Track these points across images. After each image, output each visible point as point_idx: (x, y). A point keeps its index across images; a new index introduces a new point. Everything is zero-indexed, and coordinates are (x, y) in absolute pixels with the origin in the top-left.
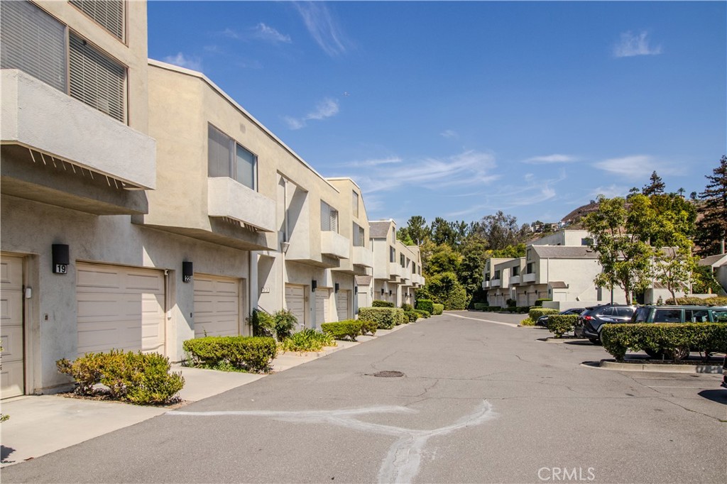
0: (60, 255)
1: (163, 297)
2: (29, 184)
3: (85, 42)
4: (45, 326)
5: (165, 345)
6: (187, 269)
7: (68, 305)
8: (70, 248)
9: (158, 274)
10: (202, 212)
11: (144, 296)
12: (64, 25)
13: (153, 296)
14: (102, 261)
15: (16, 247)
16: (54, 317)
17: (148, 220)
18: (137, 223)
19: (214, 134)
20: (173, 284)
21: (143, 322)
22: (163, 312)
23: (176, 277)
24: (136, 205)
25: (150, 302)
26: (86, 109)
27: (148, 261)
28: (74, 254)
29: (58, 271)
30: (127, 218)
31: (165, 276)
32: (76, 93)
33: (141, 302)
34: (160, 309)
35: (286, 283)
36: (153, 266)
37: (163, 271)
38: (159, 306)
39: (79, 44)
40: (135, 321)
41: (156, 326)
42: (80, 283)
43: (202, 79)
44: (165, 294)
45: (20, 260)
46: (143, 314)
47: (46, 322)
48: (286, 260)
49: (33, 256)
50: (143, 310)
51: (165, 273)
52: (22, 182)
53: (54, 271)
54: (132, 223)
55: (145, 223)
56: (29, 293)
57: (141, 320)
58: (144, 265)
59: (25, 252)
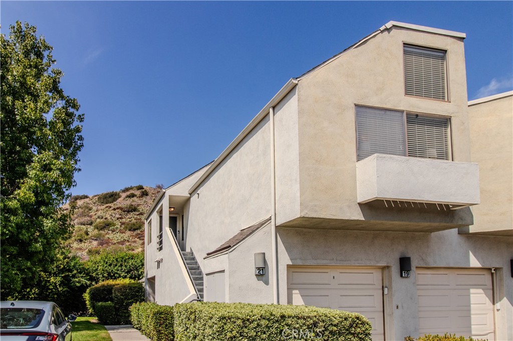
0: (405, 265)
1: (491, 292)
2: (384, 222)
3: (417, 116)
4: (397, 313)
5: (495, 332)
7: (411, 299)
8: (411, 259)
9: (485, 272)
11: (472, 291)
12: (402, 112)
13: (481, 291)
14: (435, 266)
15: (378, 262)
16: (402, 307)
17: (472, 229)
18: (464, 233)
20: (501, 280)
21: (472, 312)
22: (492, 304)
23: (504, 275)
24: (461, 219)
25: (478, 298)
26: (419, 161)
27: (474, 262)
28: (414, 263)
29: (404, 276)
30: (456, 230)
31: (492, 274)
32: (412, 153)
33: (469, 296)
34: (488, 302)
36: (479, 266)
37: (490, 269)
38: (487, 299)
39: (414, 118)
40: (465, 313)
41: (485, 316)
42: (419, 283)
44: (493, 289)
45: (380, 270)
46: (472, 306)
47: (397, 310)
49: (388, 267)
50: (472, 302)
51: (493, 272)
52: (380, 222)
53: (401, 276)
54: (459, 233)
55: (470, 232)
56: (386, 290)
57: (470, 310)
58: (472, 266)
59: (385, 264)
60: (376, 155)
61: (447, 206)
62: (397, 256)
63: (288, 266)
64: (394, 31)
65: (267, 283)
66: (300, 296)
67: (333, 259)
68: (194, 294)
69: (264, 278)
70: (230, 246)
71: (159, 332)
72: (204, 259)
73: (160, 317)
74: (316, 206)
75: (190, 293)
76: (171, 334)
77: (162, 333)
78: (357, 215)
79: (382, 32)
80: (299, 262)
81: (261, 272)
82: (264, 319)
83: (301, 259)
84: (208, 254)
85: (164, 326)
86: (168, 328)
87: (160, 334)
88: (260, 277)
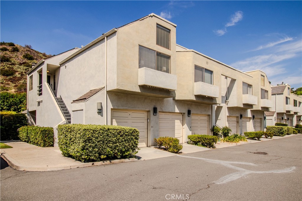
0: (155, 110)
1: (182, 122)
2: (148, 93)
3: (160, 53)
5: (183, 136)
6: (189, 112)
7: (157, 124)
8: (157, 108)
9: (181, 114)
10: (192, 94)
11: (176, 121)
12: (155, 51)
13: (179, 121)
14: (165, 111)
15: (146, 109)
16: (154, 127)
17: (176, 98)
18: (174, 99)
19: (197, 67)
20: (185, 117)
21: (176, 129)
22: (182, 126)
23: (186, 115)
24: (173, 95)
25: (178, 123)
27: (177, 110)
28: (158, 110)
30: (172, 98)
31: (183, 115)
32: (158, 69)
33: (175, 123)
34: (181, 125)
35: (227, 116)
36: (179, 112)
37: (182, 113)
39: (159, 54)
40: (173, 129)
41: (180, 130)
42: (160, 118)
43: (193, 51)
44: (183, 121)
45: (147, 112)
46: (175, 127)
47: (152, 128)
48: (227, 107)
50: (175, 125)
51: (183, 114)
52: (146, 93)
53: (154, 115)
55: (176, 99)
56: (148, 120)
57: (175, 128)
58: (176, 112)
59: (148, 110)
60: (145, 67)
61: (168, 90)
62: (152, 107)
63: (112, 109)
64: (153, 17)
65: (102, 116)
66: (115, 122)
67: (129, 107)
68: (65, 121)
69: (101, 114)
70: (86, 99)
71: (45, 141)
72: (72, 103)
73: (45, 133)
74: (123, 85)
75: (62, 120)
76: (52, 142)
77: (47, 142)
78: (138, 90)
79: (149, 17)
80: (116, 108)
81: (100, 111)
82: (101, 130)
83: (117, 106)
84: (74, 101)
85: (47, 137)
86: (50, 139)
87: (45, 142)
88: (99, 113)
